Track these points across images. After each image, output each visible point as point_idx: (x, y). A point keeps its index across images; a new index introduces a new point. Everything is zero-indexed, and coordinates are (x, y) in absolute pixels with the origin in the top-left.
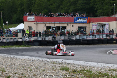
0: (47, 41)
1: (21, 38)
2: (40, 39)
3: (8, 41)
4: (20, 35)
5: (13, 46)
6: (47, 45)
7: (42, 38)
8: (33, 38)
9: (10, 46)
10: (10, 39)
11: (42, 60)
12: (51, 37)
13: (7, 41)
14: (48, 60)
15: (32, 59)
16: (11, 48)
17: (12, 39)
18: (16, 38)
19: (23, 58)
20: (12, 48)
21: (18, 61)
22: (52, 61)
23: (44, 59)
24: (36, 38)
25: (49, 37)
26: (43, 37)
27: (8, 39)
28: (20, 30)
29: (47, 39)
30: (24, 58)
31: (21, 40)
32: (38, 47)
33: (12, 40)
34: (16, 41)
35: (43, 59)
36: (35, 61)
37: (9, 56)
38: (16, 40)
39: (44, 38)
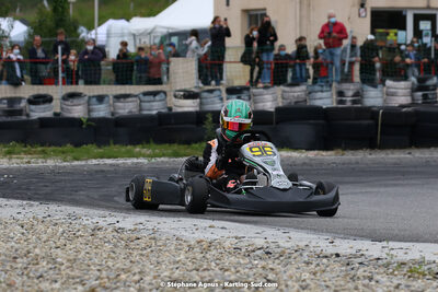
0: (371, 113)
1: (189, 95)
2: (325, 99)
3: (101, 111)
4: (184, 73)
5: (137, 149)
6: (372, 145)
7: (341, 94)
8: (279, 89)
9: (115, 148)
10: (118, 97)
11: (331, 250)
12: (402, 84)
13: (95, 115)
14: (374, 249)
15: (260, 242)
16: (121, 161)
17: (131, 100)
18: (155, 94)
19: (199, 235)
20: (130, 161)
21: (165, 257)
22: (401, 256)
23: (345, 247)
24: (298, 92)
25: (389, 83)
26: (345, 86)
27: (101, 99)
28: (183, 35)
29: (374, 98)
30: (208, 236)
31: (189, 106)
32: (311, 154)
33: (126, 109)
34: (159, 114)
35: (337, 242)
36: (284, 256)
37: (102, 223)
38: (155, 107)
39: (350, 90)
